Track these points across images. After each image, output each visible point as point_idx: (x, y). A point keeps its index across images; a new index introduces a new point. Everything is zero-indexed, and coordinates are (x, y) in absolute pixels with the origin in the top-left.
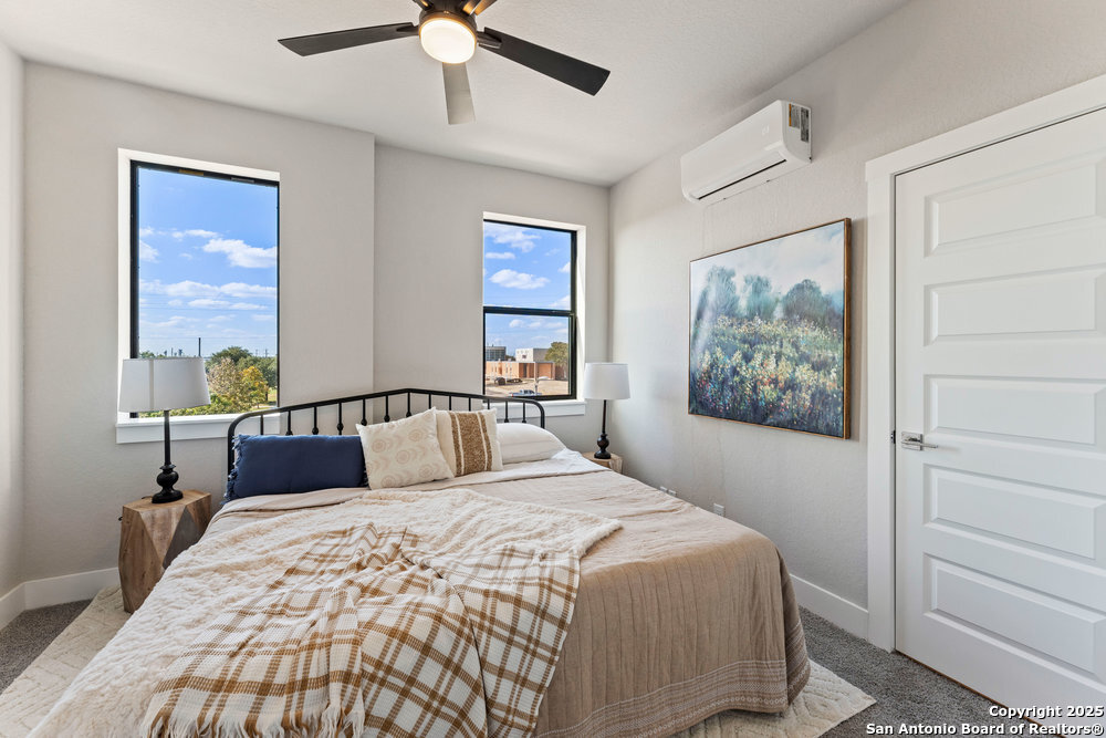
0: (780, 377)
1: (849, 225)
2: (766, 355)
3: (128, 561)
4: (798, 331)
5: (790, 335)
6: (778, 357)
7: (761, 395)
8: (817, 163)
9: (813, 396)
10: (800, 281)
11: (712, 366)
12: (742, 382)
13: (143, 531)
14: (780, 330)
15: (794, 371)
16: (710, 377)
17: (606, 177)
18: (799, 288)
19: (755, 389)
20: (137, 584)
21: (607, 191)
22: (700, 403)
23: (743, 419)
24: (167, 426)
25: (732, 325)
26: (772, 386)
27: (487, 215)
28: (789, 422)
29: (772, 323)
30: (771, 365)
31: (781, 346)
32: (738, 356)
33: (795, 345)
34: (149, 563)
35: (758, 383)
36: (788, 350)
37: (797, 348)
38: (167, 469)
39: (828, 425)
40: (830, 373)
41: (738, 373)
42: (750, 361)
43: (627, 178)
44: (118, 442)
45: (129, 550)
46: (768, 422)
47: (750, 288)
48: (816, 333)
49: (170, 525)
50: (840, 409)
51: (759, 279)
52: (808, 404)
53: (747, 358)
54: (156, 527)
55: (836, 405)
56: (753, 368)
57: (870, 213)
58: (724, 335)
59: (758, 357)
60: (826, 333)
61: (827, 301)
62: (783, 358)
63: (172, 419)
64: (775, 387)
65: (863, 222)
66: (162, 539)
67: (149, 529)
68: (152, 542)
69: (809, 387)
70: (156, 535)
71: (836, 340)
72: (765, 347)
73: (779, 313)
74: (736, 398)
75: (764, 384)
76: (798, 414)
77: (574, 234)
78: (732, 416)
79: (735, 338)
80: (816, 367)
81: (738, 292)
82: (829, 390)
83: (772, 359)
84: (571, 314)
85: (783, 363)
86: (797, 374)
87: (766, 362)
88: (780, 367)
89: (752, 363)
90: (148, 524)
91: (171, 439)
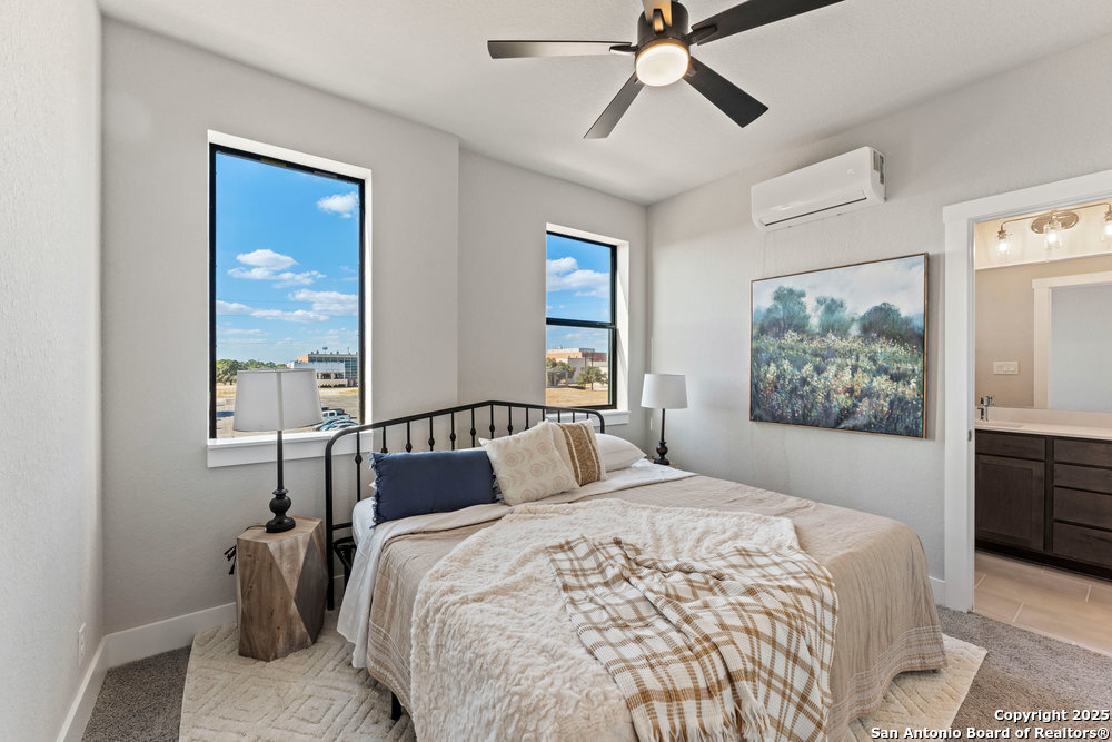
0: (856, 387)
1: (928, 258)
2: (841, 368)
3: (254, 599)
4: (876, 347)
5: (867, 350)
6: (854, 369)
7: (835, 403)
8: (892, 203)
9: (891, 403)
10: (878, 304)
11: (778, 377)
12: (813, 390)
13: (272, 564)
14: (855, 345)
15: (872, 381)
16: (776, 387)
17: (649, 196)
18: (877, 309)
19: (827, 397)
20: (265, 624)
21: (648, 210)
22: (762, 409)
23: (815, 424)
24: (280, 444)
25: (802, 340)
26: (848, 394)
27: (551, 227)
28: (865, 426)
29: (847, 339)
30: (847, 376)
31: (858, 360)
32: (808, 369)
33: (873, 359)
34: (279, 599)
35: (832, 393)
36: (865, 363)
37: (875, 362)
38: (280, 495)
39: (907, 427)
40: (909, 383)
41: (809, 384)
42: (822, 372)
43: (671, 199)
44: (209, 466)
45: (255, 586)
46: (843, 426)
47: (822, 308)
48: (895, 349)
49: (298, 556)
50: (919, 413)
51: (832, 300)
52: (886, 409)
53: (819, 370)
54: (284, 558)
55: (917, 409)
56: (826, 379)
57: (948, 248)
58: (792, 349)
59: (832, 370)
60: (906, 349)
61: (907, 321)
62: (859, 370)
63: (285, 437)
64: (851, 396)
65: (941, 258)
66: (291, 571)
67: (278, 562)
68: (281, 576)
69: (888, 396)
70: (285, 567)
71: (916, 355)
72: (839, 361)
73: (855, 330)
74: (806, 406)
75: (838, 393)
76: (876, 418)
77: (614, 249)
78: (803, 421)
79: (805, 352)
80: (895, 378)
81: (808, 312)
82: (908, 398)
83: (848, 371)
84: (612, 326)
85: (859, 374)
86: (874, 384)
87: (841, 373)
88: (856, 378)
89: (825, 374)
90: (276, 556)
91: (284, 458)
